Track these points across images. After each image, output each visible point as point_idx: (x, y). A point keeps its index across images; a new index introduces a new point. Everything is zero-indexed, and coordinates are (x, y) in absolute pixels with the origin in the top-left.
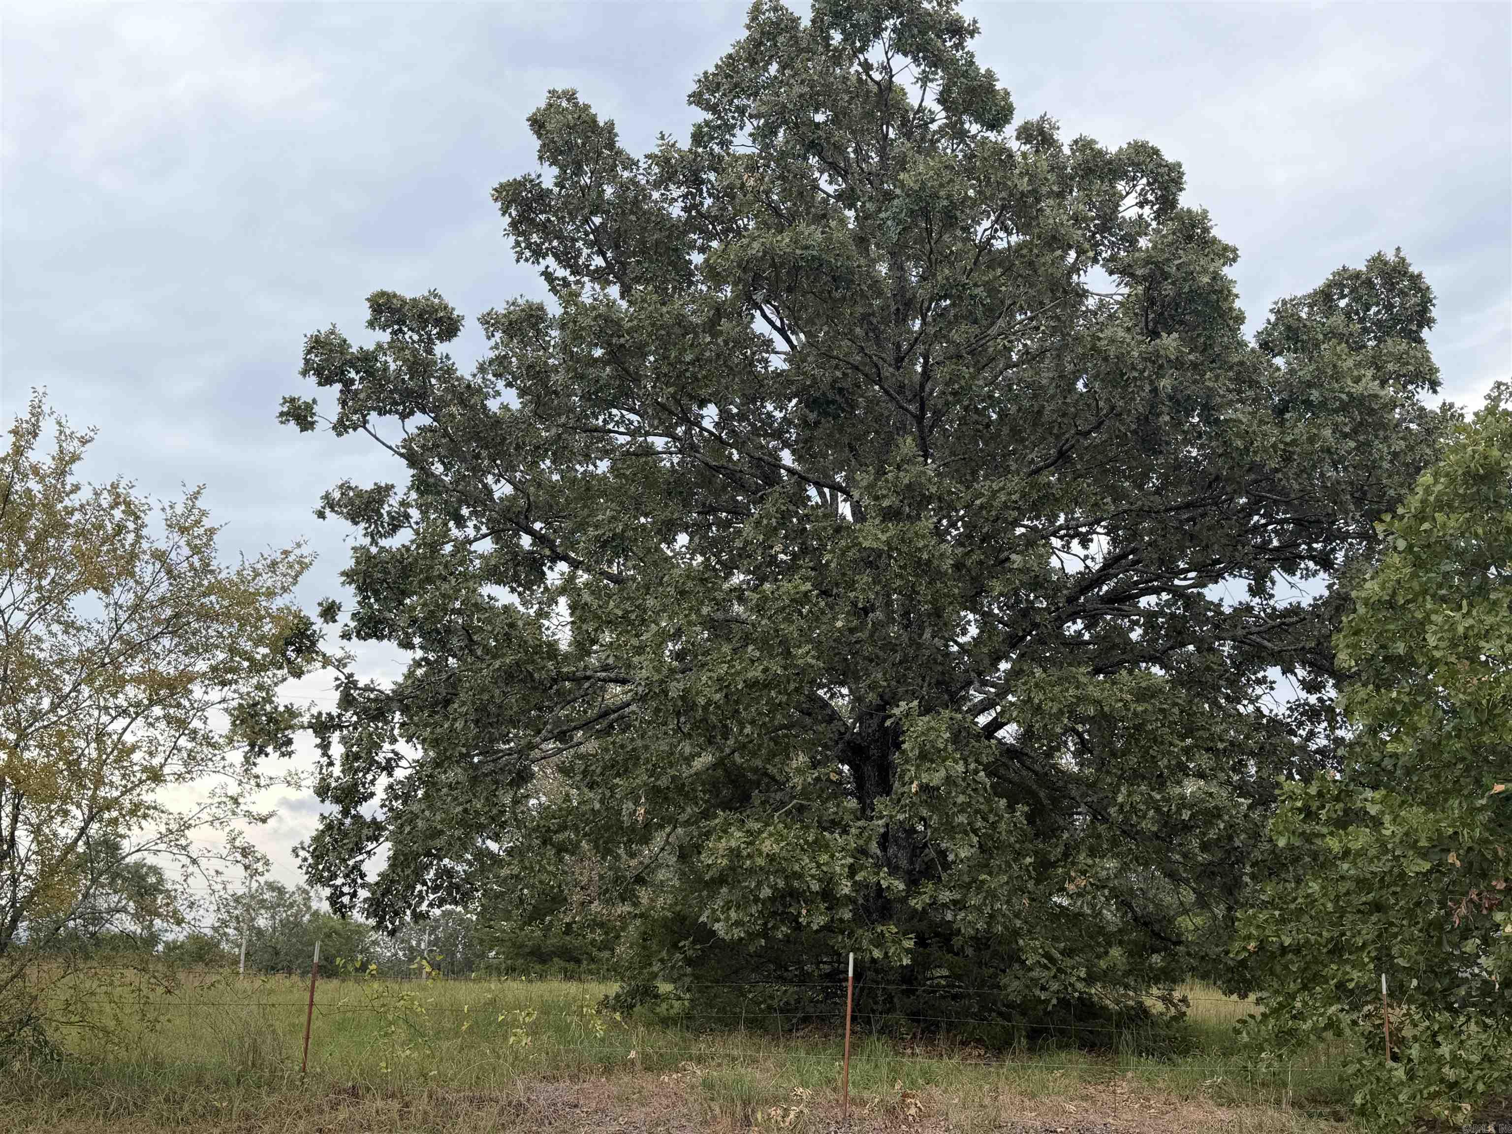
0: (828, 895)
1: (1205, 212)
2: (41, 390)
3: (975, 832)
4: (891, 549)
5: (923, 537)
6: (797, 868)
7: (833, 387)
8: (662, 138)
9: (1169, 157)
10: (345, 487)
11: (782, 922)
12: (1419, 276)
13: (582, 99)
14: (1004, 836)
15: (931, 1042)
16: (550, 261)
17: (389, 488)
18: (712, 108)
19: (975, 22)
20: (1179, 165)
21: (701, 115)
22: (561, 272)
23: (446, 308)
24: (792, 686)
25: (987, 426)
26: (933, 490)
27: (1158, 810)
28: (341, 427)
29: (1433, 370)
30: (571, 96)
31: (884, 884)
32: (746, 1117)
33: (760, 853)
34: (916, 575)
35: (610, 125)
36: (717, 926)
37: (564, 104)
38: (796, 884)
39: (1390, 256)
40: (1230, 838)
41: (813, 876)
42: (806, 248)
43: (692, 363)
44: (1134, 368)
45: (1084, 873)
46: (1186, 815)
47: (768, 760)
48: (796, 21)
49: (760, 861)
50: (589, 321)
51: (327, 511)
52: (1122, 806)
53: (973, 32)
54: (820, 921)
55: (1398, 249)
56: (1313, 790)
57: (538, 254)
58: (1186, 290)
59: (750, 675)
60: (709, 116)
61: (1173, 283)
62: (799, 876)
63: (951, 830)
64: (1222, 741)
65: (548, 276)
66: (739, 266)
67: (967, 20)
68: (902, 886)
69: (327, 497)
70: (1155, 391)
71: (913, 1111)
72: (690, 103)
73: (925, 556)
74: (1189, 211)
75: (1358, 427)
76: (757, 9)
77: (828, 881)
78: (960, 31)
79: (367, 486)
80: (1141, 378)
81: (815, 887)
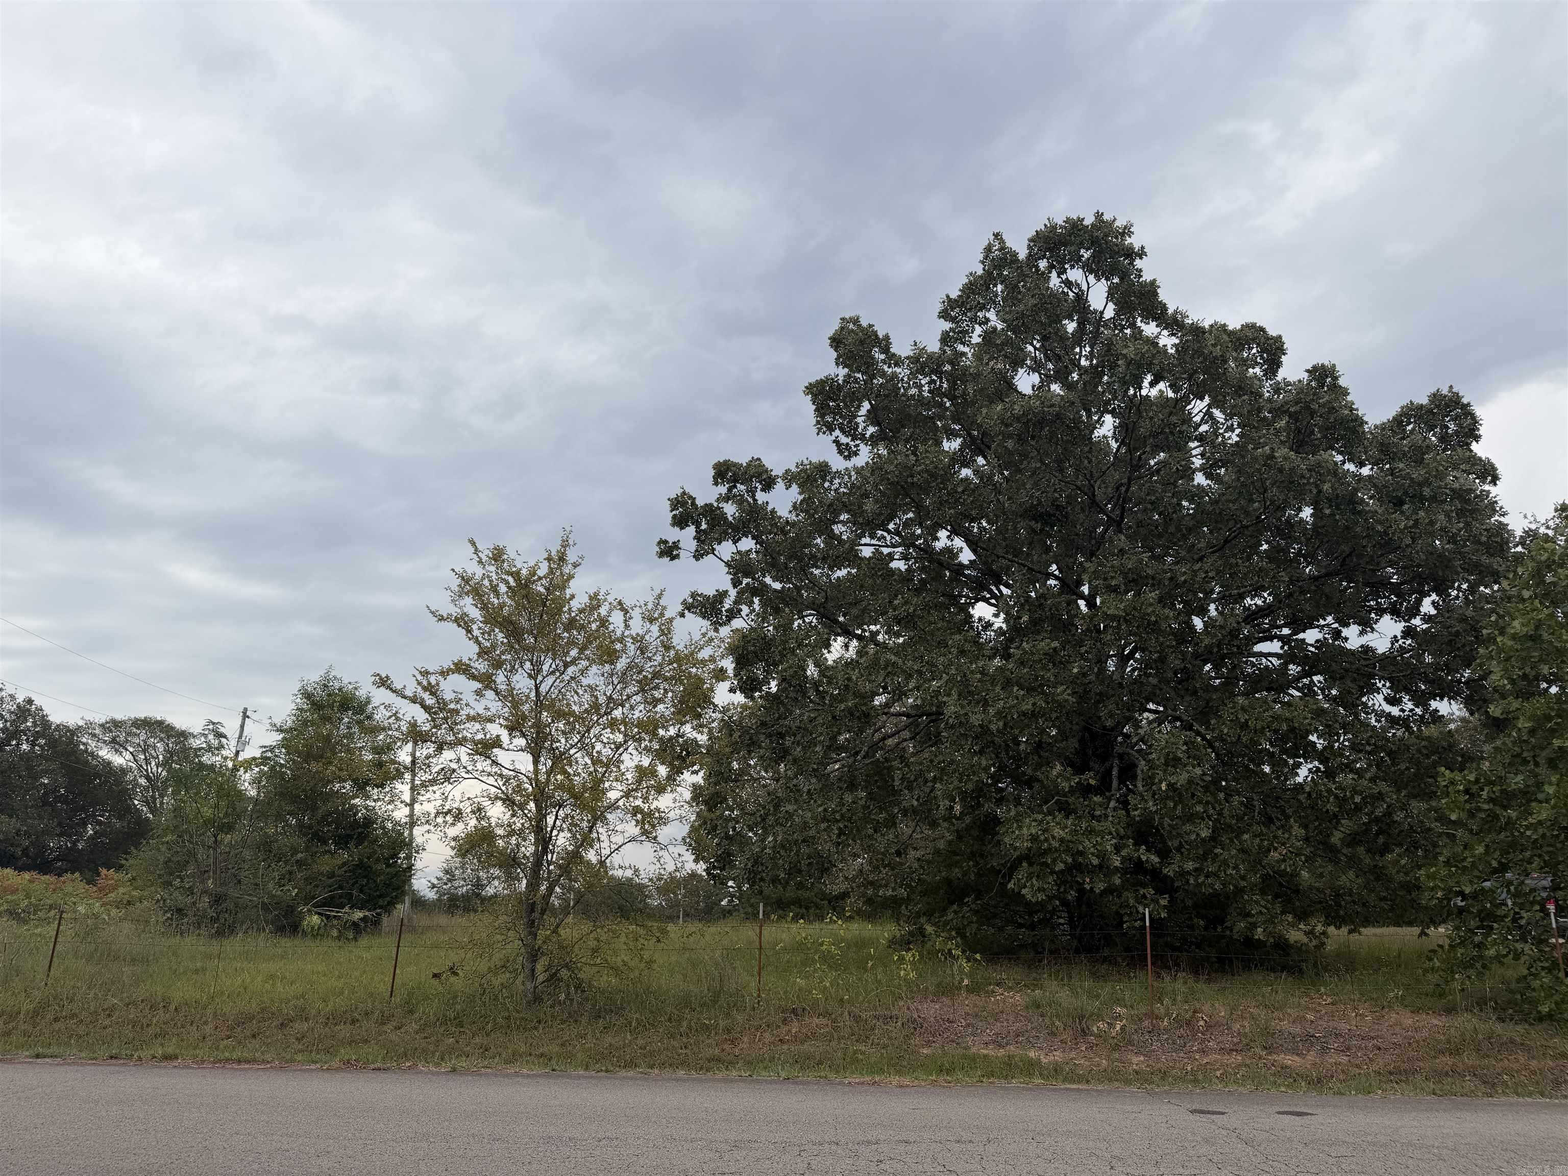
0: (1104, 867)
1: (1334, 365)
2: (568, 529)
3: (1209, 817)
4: (1127, 614)
5: (1151, 605)
6: (1081, 848)
8: (915, 344)
9: (1272, 332)
10: (694, 595)
11: (1071, 887)
12: (1468, 404)
13: (864, 323)
14: (1228, 821)
15: (1196, 973)
16: (837, 432)
17: (725, 594)
18: (953, 320)
19: (1143, 247)
20: (1280, 337)
21: (947, 325)
22: (844, 440)
23: (766, 471)
26: (1150, 572)
27: (1336, 797)
28: (698, 556)
29: (1494, 469)
30: (856, 321)
31: (1144, 858)
32: (1083, 1030)
33: (1054, 837)
34: (1148, 633)
35: (887, 337)
36: (1024, 891)
37: (851, 326)
38: (1080, 859)
39: (1445, 391)
40: (1390, 814)
41: (1093, 854)
44: (1303, 477)
45: (1284, 844)
46: (1358, 799)
48: (1015, 254)
49: (1055, 844)
51: (686, 611)
52: (1309, 794)
53: (1142, 254)
54: (1100, 886)
55: (1451, 387)
57: (831, 429)
58: (1332, 420)
60: (954, 326)
61: (1321, 416)
62: (1081, 853)
63: (1190, 818)
64: (1369, 745)
65: (836, 442)
67: (1137, 247)
68: (1157, 860)
69: (684, 602)
70: (1320, 491)
71: (1202, 1023)
72: (940, 317)
73: (1153, 619)
74: (1323, 365)
75: (1461, 513)
76: (988, 249)
77: (1102, 856)
78: (1132, 254)
79: (711, 592)
80: (1308, 483)
81: (1095, 862)
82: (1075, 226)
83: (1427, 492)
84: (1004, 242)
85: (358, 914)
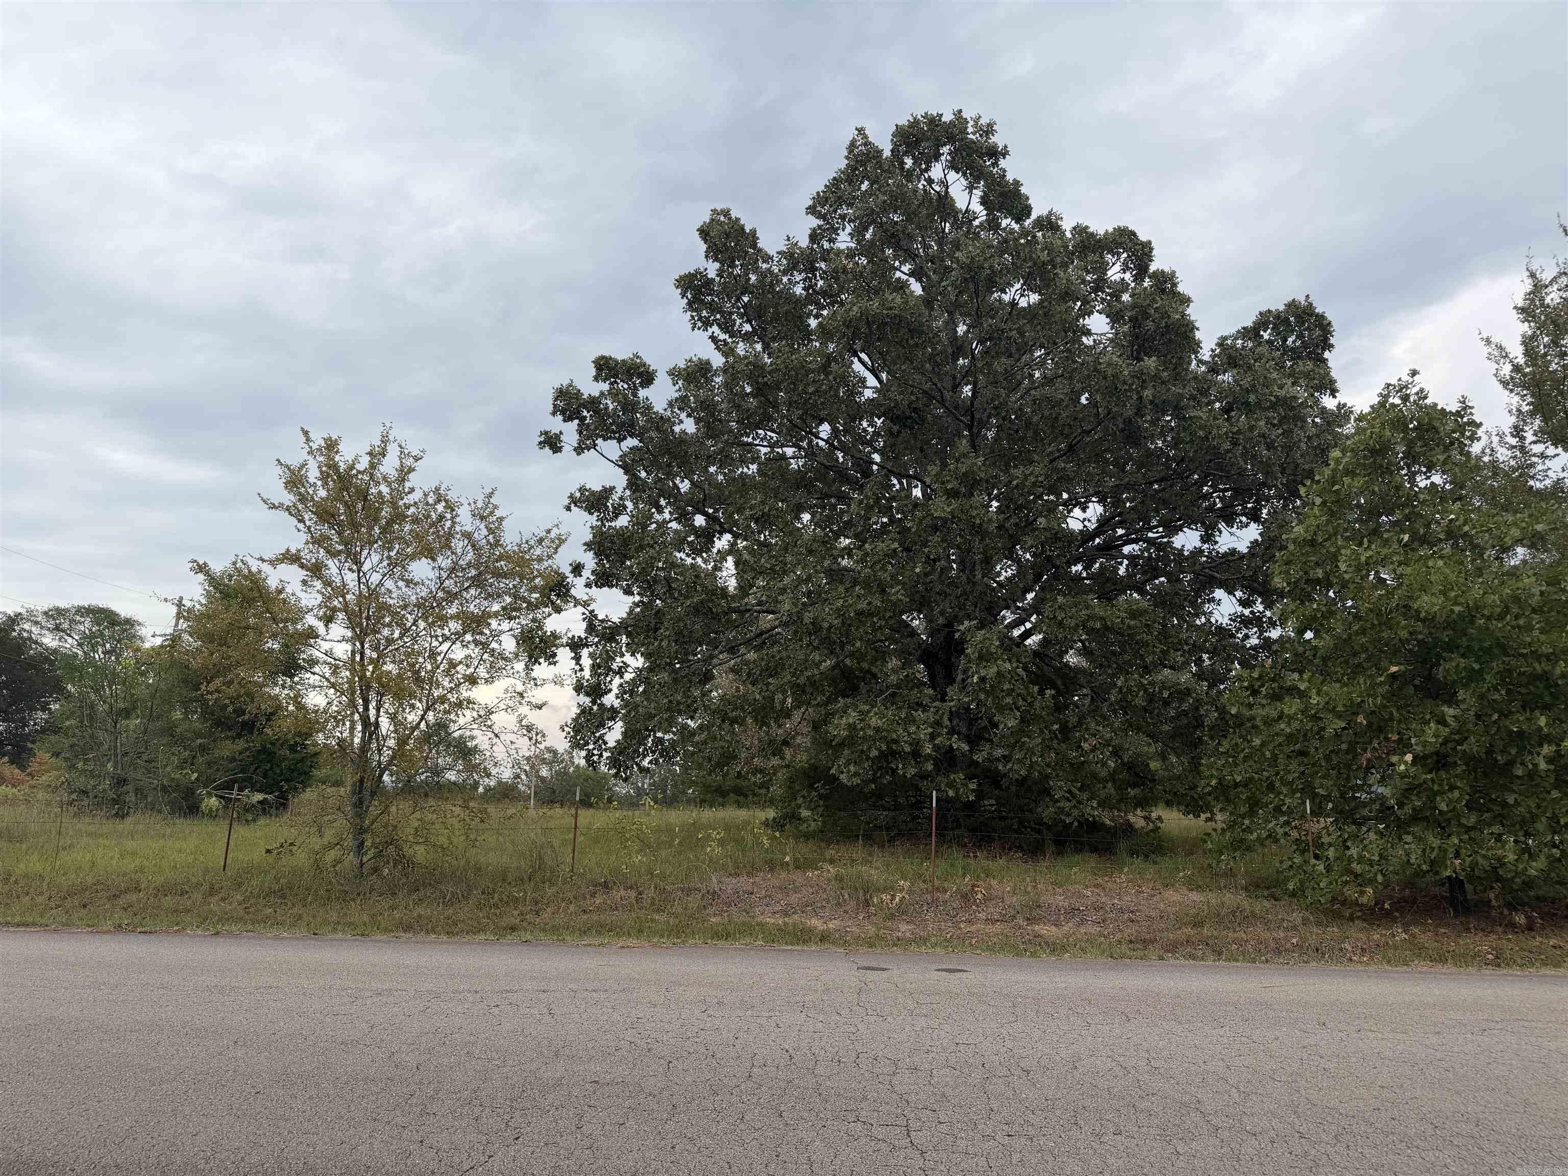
0: (916, 754)
1: (1174, 272)
3: (1018, 709)
4: (954, 517)
5: (976, 508)
6: (894, 736)
7: (909, 407)
8: (788, 239)
9: (1143, 237)
10: (582, 490)
11: (887, 773)
12: (1323, 315)
13: (734, 215)
14: (1038, 712)
15: (986, 848)
16: (715, 329)
17: (612, 488)
18: (823, 217)
19: (1006, 147)
20: (1150, 242)
21: (814, 222)
22: (722, 336)
23: (645, 365)
24: (888, 614)
25: (1017, 431)
26: (983, 475)
27: (1146, 691)
28: (579, 450)
29: (1333, 382)
30: (726, 213)
31: (955, 746)
32: (866, 900)
33: (870, 727)
34: (972, 535)
35: (754, 232)
36: (842, 777)
37: (722, 218)
38: (894, 747)
39: (1302, 299)
40: (1197, 709)
41: (906, 742)
42: (891, 309)
43: (813, 393)
44: (1125, 383)
46: (1166, 694)
47: (872, 664)
48: (880, 152)
49: (870, 732)
50: (743, 367)
51: (572, 506)
52: (1121, 688)
53: (1005, 153)
54: (911, 771)
55: (1307, 296)
56: (1256, 675)
57: (707, 324)
58: (1162, 325)
59: (859, 607)
60: (821, 222)
61: (1153, 321)
62: (896, 741)
63: (1001, 709)
64: (1187, 644)
65: (713, 338)
66: (843, 324)
67: (1001, 146)
68: (967, 748)
69: (571, 496)
70: (1140, 398)
71: (979, 896)
72: (807, 214)
73: (978, 521)
74: (1163, 272)
75: (1283, 420)
76: (853, 144)
77: (916, 744)
78: (996, 154)
79: (597, 488)
80: (1130, 390)
81: (907, 749)
82: (934, 121)
83: (1252, 398)
84: (866, 137)
85: (259, 797)
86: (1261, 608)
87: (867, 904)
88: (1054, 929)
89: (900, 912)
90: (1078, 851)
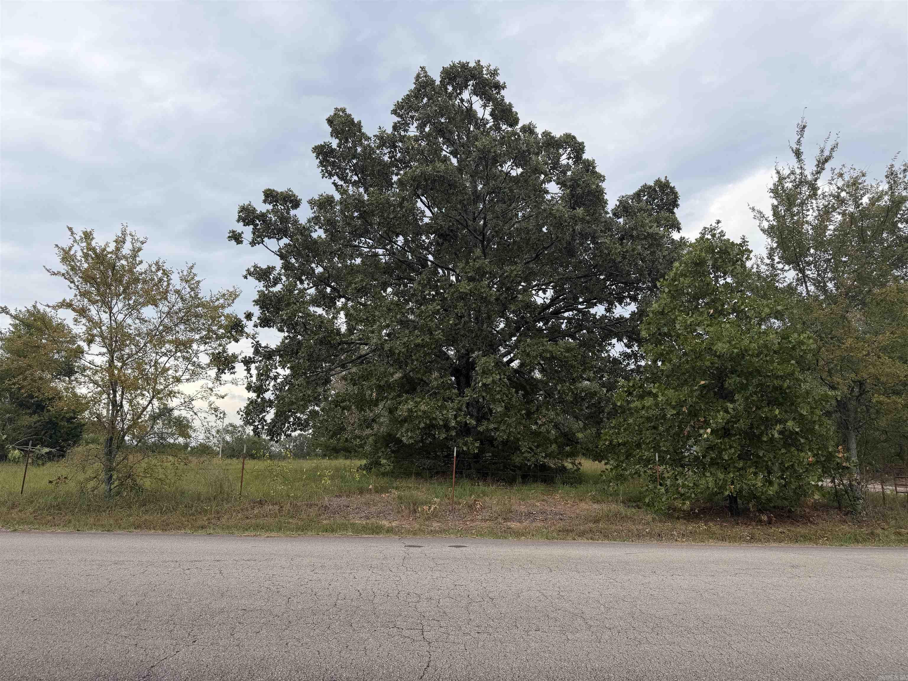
0: (446, 427)
1: (594, 160)
2: (125, 224)
3: (503, 401)
4: (471, 292)
5: (484, 288)
6: (434, 416)
7: (448, 229)
8: (380, 128)
9: (579, 139)
10: (255, 267)
11: (429, 437)
12: (674, 187)
13: (348, 112)
14: (514, 403)
15: (485, 480)
16: (335, 178)
17: (273, 268)
18: (401, 116)
19: (505, 83)
20: (583, 143)
21: (396, 119)
22: (340, 183)
23: (294, 196)
24: (433, 346)
25: (508, 246)
26: (488, 269)
27: (573, 393)
28: (253, 244)
29: (679, 224)
30: (343, 110)
31: (468, 421)
33: (420, 410)
34: (481, 303)
35: (360, 122)
36: (403, 439)
37: (341, 114)
38: (434, 422)
39: (663, 180)
40: (600, 403)
41: (440, 419)
42: (438, 172)
43: (393, 219)
44: (566, 221)
45: (544, 416)
46: (583, 394)
47: (423, 375)
48: (434, 81)
49: (420, 413)
50: (351, 201)
51: (248, 276)
52: (560, 391)
53: (504, 87)
54: (443, 436)
55: (666, 177)
56: (631, 384)
57: (331, 175)
58: (586, 191)
59: (416, 342)
60: (400, 119)
61: (581, 188)
62: (435, 419)
63: (494, 401)
64: (596, 367)
65: (335, 184)
66: (411, 179)
67: (502, 83)
68: (475, 423)
69: (248, 270)
70: (574, 230)
71: (478, 506)
72: (392, 114)
73: (484, 295)
74: (588, 160)
75: (651, 246)
76: (418, 77)
77: (446, 421)
78: (499, 87)
79: (264, 266)
80: (568, 225)
81: (441, 423)
82: (464, 66)
83: (635, 233)
84: (426, 72)
85: (47, 450)
86: (637, 349)
87: (415, 511)
88: (518, 524)
89: (435, 515)
90: (535, 481)
